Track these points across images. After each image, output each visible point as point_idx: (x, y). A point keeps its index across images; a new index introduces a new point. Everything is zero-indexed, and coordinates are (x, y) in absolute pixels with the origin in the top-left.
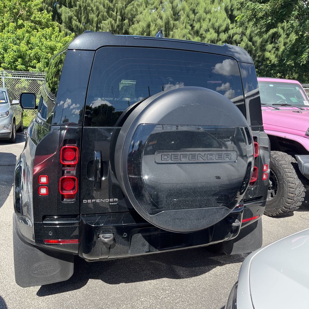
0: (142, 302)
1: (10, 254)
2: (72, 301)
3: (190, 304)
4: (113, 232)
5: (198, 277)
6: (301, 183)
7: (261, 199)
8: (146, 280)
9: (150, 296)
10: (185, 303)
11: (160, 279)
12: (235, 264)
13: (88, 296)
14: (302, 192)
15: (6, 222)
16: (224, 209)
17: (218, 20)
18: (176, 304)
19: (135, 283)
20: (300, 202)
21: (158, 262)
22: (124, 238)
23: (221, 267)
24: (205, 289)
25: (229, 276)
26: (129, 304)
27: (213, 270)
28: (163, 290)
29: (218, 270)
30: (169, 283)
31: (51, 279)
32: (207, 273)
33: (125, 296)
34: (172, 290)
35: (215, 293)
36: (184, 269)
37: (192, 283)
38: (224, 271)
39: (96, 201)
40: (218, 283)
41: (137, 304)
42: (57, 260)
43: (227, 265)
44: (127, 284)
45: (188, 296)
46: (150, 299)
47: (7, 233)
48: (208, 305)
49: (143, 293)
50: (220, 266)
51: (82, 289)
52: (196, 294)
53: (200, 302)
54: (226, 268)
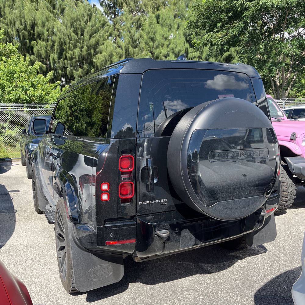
0: (185, 295)
1: (44, 271)
2: (122, 302)
3: (228, 292)
4: (167, 229)
5: (226, 270)
6: (292, 182)
7: (276, 193)
8: (180, 278)
9: (190, 290)
10: (224, 292)
11: (193, 276)
12: (253, 256)
13: (135, 297)
14: (293, 190)
15: (26, 245)
16: (262, 198)
17: (178, 46)
18: (216, 294)
19: (172, 281)
20: (293, 199)
21: (185, 263)
22: (176, 233)
23: (242, 261)
24: (235, 279)
25: (252, 267)
26: (175, 298)
27: (236, 263)
28: (200, 284)
29: (239, 263)
30: (202, 278)
31: (106, 282)
32: (232, 267)
33: (168, 293)
34: (208, 283)
35: (246, 281)
36: (211, 265)
37: (223, 276)
38: (246, 263)
39: (149, 202)
40: (245, 273)
41: (182, 298)
42: (110, 264)
43: (247, 258)
44: (165, 283)
45: (223, 287)
46: (192, 292)
47: (31, 254)
48: (244, 291)
49: (183, 288)
50: (240, 259)
51: (126, 292)
52: (230, 284)
53: (237, 290)
54: (246, 261)
